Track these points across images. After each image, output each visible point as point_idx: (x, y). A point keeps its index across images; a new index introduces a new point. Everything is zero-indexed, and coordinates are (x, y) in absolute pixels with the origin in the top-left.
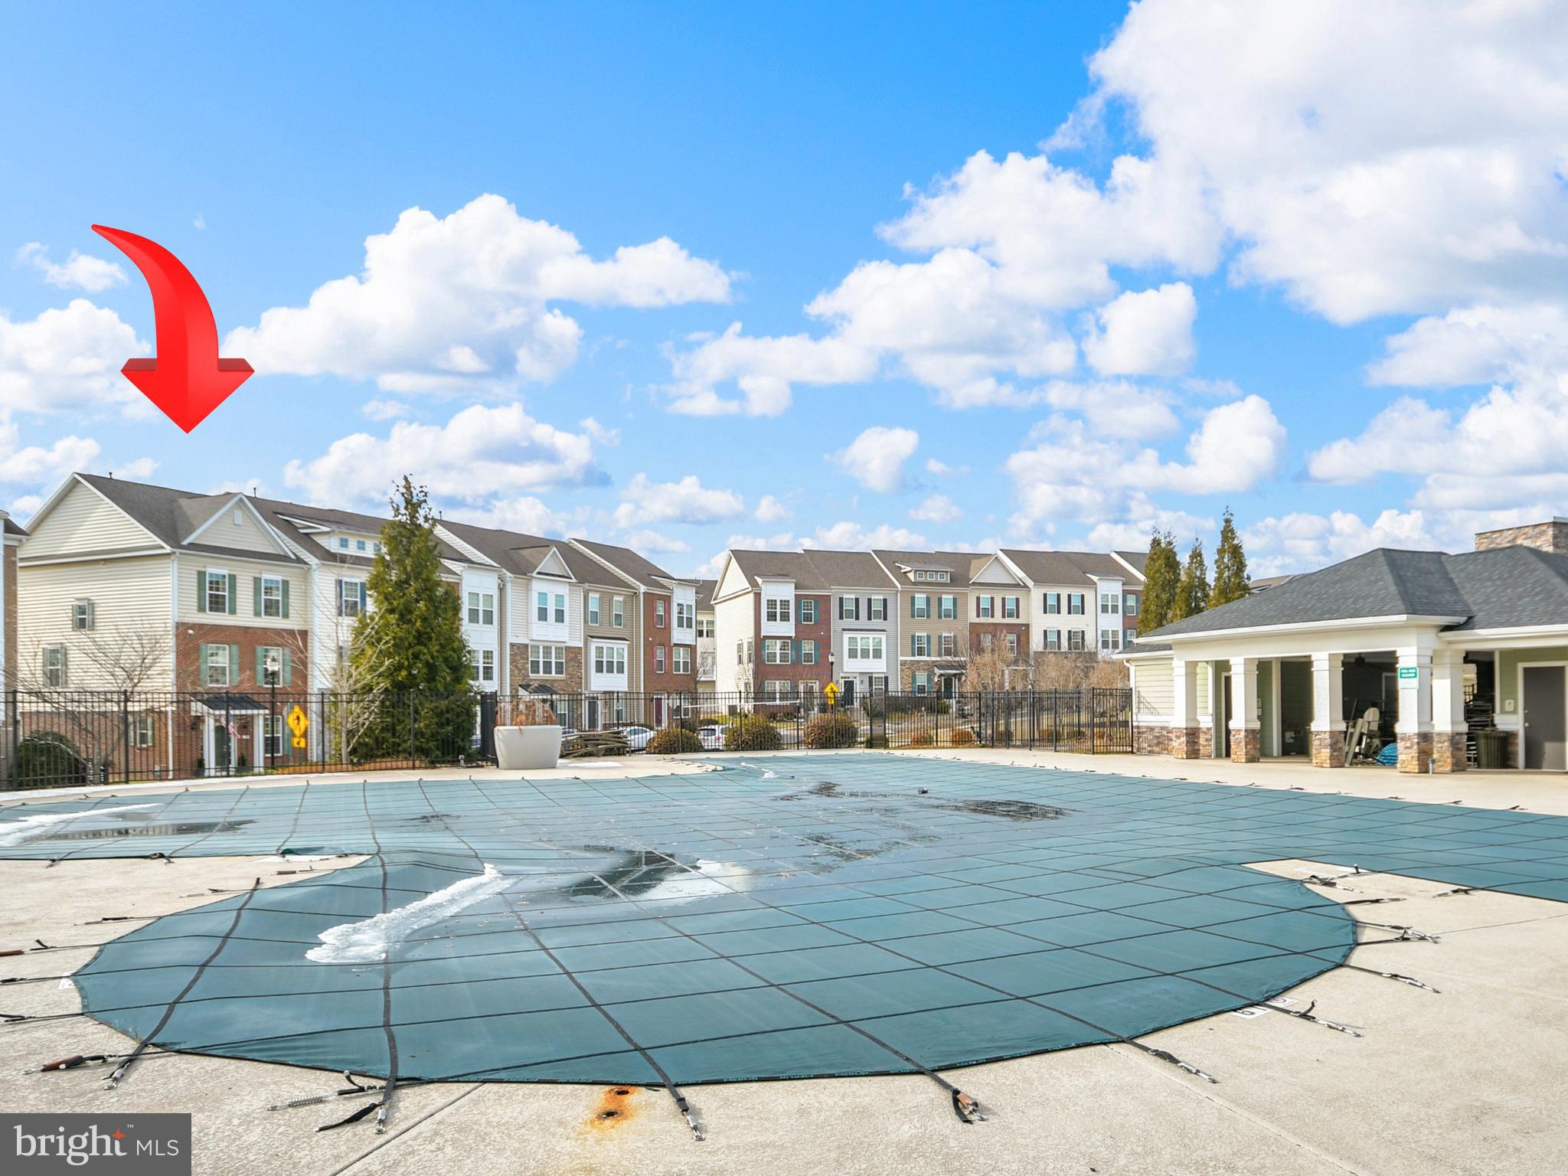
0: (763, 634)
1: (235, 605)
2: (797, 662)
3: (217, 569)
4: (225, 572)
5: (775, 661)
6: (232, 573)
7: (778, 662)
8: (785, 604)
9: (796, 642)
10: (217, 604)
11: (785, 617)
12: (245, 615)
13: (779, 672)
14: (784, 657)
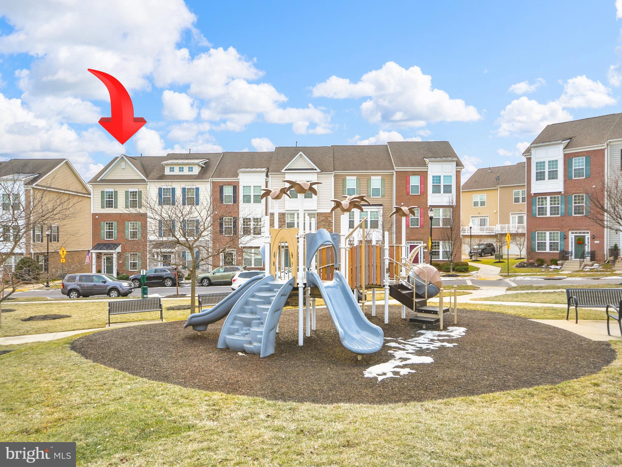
0: (533, 191)
1: (117, 204)
2: (567, 214)
3: (109, 189)
4: (113, 190)
5: (546, 214)
6: (115, 190)
7: (548, 215)
8: (553, 163)
9: (566, 196)
10: (110, 204)
11: (553, 175)
12: (121, 208)
13: (548, 224)
14: (554, 210)
